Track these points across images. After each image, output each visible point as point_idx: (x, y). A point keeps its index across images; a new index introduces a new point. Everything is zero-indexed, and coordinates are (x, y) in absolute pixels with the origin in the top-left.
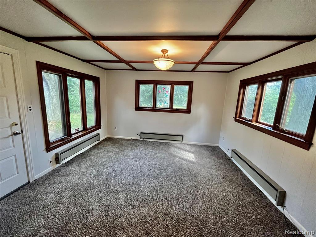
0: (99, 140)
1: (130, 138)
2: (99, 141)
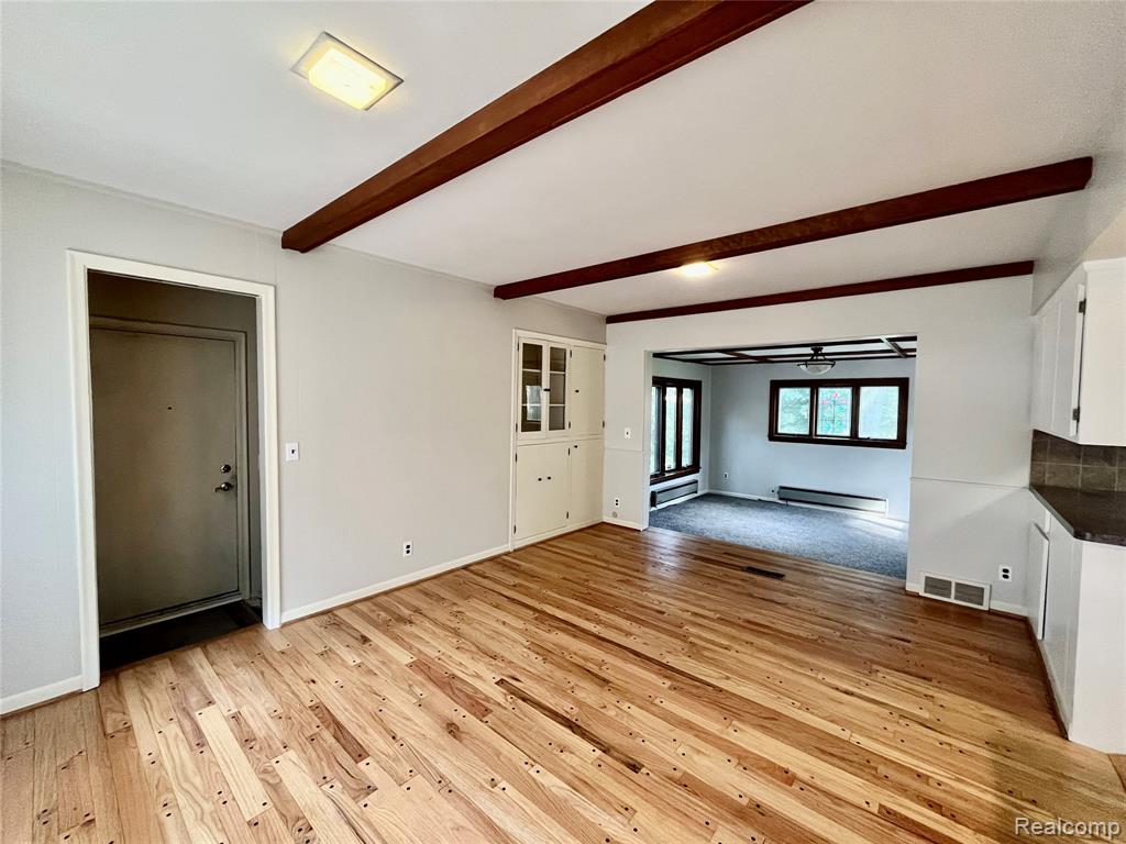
0: (698, 492)
1: (756, 497)
2: (695, 495)
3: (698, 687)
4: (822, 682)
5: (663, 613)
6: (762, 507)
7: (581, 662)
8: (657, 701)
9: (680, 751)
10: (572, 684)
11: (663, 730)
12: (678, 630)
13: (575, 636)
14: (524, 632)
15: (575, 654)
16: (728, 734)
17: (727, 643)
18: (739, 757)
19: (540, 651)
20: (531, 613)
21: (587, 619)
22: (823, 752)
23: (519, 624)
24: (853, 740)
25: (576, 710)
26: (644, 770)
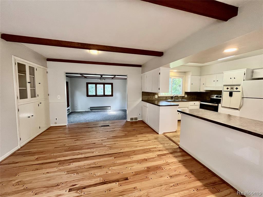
0: (69, 112)
1: (84, 111)
3: (119, 154)
4: (133, 141)
5: (95, 143)
6: (88, 113)
7: (89, 166)
8: (115, 163)
9: (130, 169)
10: (93, 174)
11: (123, 167)
12: (102, 145)
13: (79, 161)
14: (60, 170)
15: (84, 166)
16: (132, 160)
17: (114, 143)
18: (138, 162)
19: (73, 172)
20: (56, 163)
21: (78, 155)
22: (145, 152)
23: (55, 169)
24: (145, 148)
25: (101, 179)
26: (129, 178)
